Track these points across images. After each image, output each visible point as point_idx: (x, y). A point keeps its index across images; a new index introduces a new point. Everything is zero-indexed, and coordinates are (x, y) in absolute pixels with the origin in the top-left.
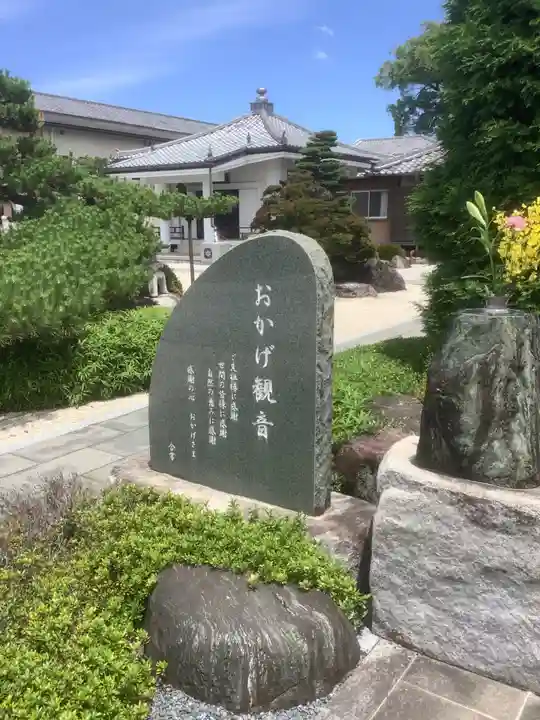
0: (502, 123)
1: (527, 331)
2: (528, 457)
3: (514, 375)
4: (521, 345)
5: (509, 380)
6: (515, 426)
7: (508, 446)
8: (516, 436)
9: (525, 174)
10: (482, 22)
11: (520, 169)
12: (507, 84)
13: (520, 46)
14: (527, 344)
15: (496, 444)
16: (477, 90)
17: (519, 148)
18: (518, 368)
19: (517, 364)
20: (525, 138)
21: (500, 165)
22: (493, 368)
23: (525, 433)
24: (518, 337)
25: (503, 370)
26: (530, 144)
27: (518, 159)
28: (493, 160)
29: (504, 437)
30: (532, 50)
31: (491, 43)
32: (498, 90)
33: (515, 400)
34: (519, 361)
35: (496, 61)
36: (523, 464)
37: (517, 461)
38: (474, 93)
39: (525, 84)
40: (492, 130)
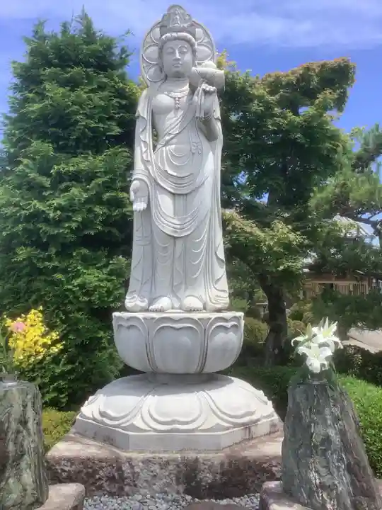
0: (29, 249)
1: (29, 397)
2: (34, 486)
3: (21, 428)
4: (25, 407)
5: (18, 432)
6: (23, 465)
7: (19, 480)
8: (24, 471)
9: (45, 280)
10: (14, 187)
11: (43, 278)
12: (31, 226)
13: (37, 206)
14: (30, 405)
15: (11, 481)
16: (13, 228)
17: (40, 265)
18: (24, 423)
19: (23, 420)
20: (44, 260)
21: (29, 275)
22: (6, 425)
23: (30, 468)
24: (24, 401)
25: (14, 425)
26: (47, 263)
27: (41, 272)
28: (24, 272)
29: (16, 475)
30: (44, 209)
31: (20, 201)
32: (25, 229)
33: (22, 446)
34: (24, 418)
35: (23, 212)
36: (29, 491)
37: (25, 490)
38: (10, 229)
39: (42, 228)
40: (22, 253)
